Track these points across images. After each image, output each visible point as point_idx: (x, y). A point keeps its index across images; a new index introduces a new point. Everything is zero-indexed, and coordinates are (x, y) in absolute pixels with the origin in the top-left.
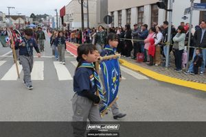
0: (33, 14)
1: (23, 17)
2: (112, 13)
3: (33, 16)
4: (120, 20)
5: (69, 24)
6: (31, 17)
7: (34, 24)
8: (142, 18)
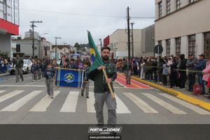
0: (77, 44)
1: (68, 47)
2: (160, 42)
3: (77, 45)
4: (168, 49)
5: (113, 53)
6: (75, 46)
7: (78, 53)
8: (194, 47)
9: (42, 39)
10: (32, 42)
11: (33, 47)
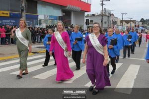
9: (111, 15)
10: (101, 18)
11: (102, 21)
